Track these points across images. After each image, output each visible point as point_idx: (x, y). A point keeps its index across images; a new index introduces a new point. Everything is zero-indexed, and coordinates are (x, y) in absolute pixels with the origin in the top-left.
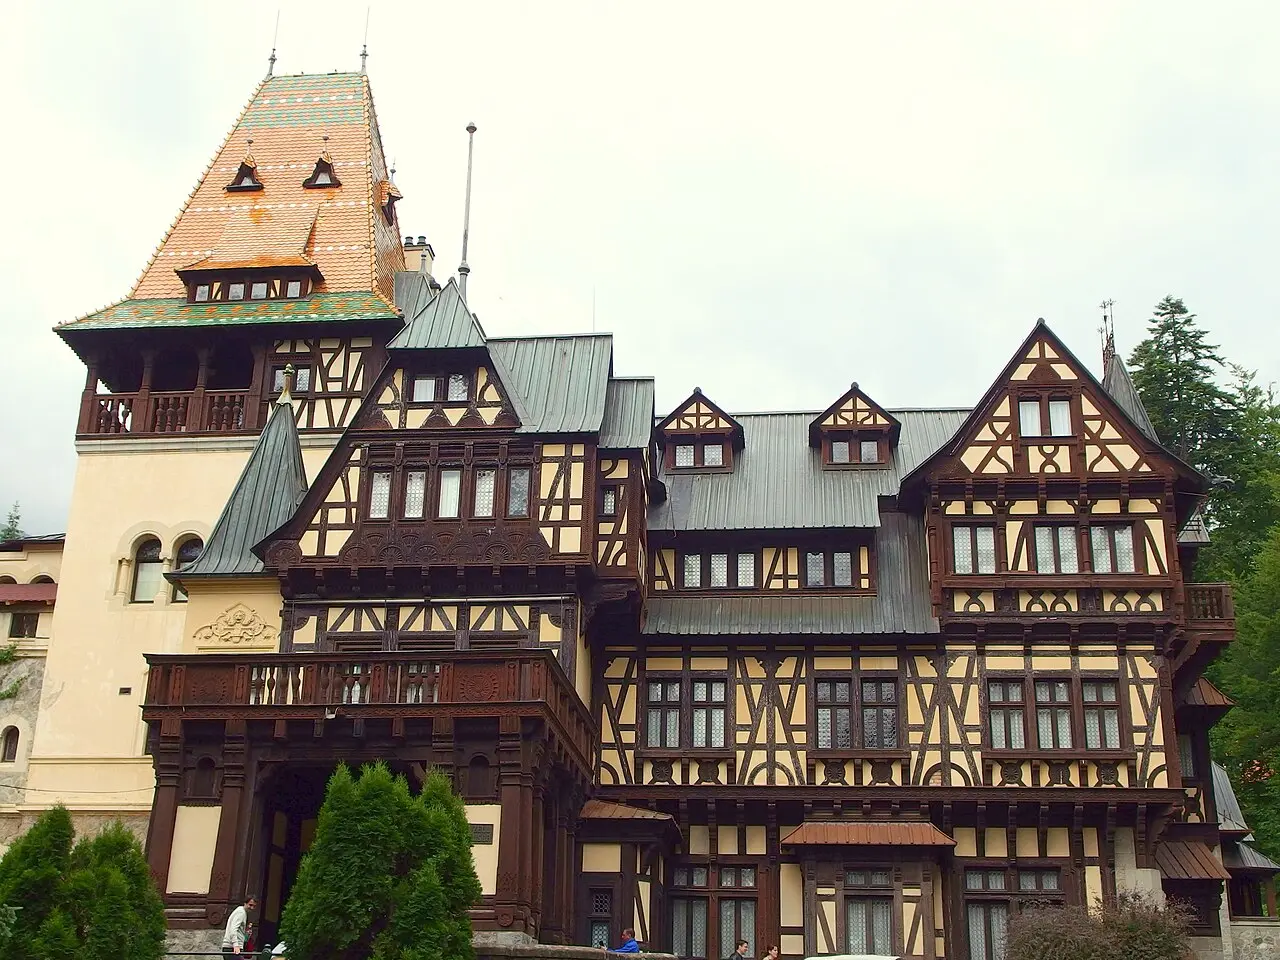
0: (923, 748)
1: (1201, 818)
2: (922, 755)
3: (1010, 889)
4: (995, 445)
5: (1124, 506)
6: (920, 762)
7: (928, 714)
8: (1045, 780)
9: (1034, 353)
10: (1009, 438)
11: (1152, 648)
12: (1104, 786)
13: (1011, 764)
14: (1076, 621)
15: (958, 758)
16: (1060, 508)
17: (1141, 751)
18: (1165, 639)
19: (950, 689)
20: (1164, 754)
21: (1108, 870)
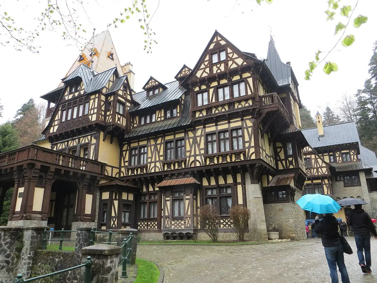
0: (190, 157)
1: (294, 166)
2: (189, 158)
3: (217, 194)
4: (205, 69)
5: (241, 76)
6: (189, 161)
7: (191, 147)
8: (220, 161)
9: (215, 40)
10: (208, 66)
11: (251, 117)
12: (237, 160)
13: (211, 158)
14: (228, 113)
15: (198, 158)
16: (224, 81)
17: (247, 148)
18: (254, 113)
19: (197, 139)
20: (254, 148)
21: (243, 185)
